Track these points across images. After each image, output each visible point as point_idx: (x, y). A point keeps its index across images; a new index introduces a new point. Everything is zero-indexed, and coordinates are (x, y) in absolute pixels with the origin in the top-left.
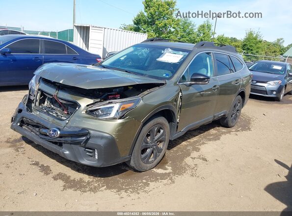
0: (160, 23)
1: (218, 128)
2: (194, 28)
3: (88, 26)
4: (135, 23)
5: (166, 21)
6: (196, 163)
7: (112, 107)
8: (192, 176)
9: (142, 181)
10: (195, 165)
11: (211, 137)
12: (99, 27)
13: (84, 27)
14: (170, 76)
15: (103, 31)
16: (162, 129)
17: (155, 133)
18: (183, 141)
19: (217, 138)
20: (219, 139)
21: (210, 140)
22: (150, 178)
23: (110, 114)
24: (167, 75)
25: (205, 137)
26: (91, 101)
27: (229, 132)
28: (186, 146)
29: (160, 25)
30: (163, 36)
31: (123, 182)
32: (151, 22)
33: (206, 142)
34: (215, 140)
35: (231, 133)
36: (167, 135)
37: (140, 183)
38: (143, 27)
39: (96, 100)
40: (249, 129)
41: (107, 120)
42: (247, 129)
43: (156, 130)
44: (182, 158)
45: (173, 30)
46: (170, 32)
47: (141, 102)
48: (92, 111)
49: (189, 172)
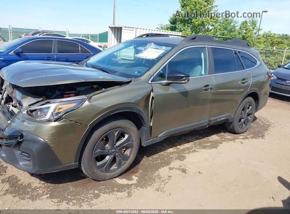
0: (197, 21)
1: (223, 134)
2: (236, 25)
3: (121, 26)
4: (171, 23)
5: (204, 19)
6: (170, 175)
7: (49, 108)
8: (157, 190)
9: (94, 191)
10: (169, 177)
11: (208, 144)
12: (132, 28)
13: (118, 27)
14: (141, 74)
15: (134, 32)
16: (127, 134)
17: (115, 139)
18: (170, 148)
19: (215, 145)
20: (216, 147)
21: (204, 147)
22: (105, 189)
23: (45, 115)
24: (139, 72)
25: (200, 144)
26: (33, 100)
27: (234, 140)
28: (172, 153)
29: (196, 23)
30: (201, 34)
31: (73, 191)
32: (188, 20)
33: (198, 150)
34: (212, 148)
35: (236, 140)
36: (134, 140)
37: (91, 194)
38: (179, 25)
39: (39, 100)
40: (263, 137)
41: (41, 122)
42: (260, 137)
43: (116, 134)
44: (157, 167)
45: (211, 28)
46: (208, 30)
47: (87, 103)
48: (32, 111)
49: (156, 185)
